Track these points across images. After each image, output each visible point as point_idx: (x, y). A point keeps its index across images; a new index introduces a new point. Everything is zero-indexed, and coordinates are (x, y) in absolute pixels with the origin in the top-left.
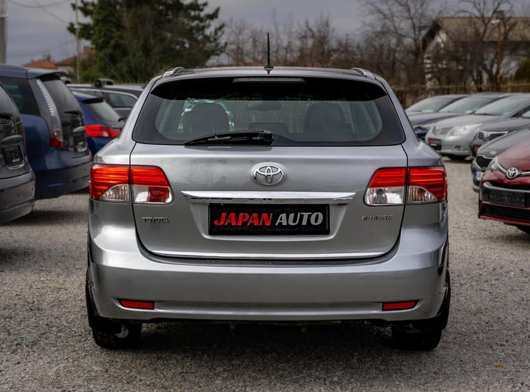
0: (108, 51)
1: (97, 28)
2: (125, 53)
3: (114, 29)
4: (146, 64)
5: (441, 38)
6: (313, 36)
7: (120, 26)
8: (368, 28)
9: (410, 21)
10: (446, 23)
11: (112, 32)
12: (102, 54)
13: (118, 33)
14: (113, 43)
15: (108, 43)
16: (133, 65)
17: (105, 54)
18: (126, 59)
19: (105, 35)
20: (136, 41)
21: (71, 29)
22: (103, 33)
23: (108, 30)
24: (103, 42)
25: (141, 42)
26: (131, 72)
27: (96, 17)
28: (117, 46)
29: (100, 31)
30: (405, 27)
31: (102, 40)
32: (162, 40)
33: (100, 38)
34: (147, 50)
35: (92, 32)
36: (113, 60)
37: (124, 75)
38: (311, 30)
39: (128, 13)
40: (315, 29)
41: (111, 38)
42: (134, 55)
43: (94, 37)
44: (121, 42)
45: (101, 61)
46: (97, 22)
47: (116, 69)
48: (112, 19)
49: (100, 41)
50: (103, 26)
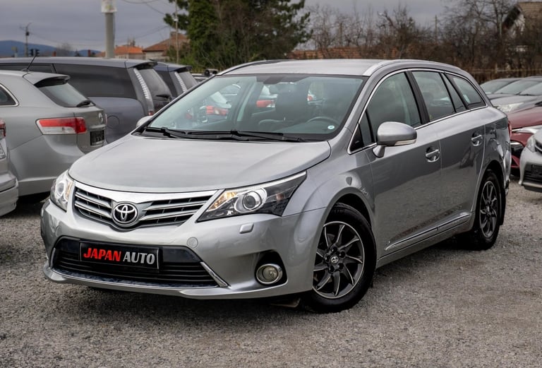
0: (203, 41)
1: (192, 19)
2: (218, 43)
3: (208, 21)
4: (238, 53)
5: (520, 21)
6: (391, 24)
7: (213, 18)
8: (451, 13)
9: (492, 5)
10: (524, 9)
11: (206, 23)
12: (197, 43)
13: (212, 24)
14: (207, 33)
15: (204, 33)
16: (225, 53)
17: (201, 43)
18: (219, 47)
19: (200, 26)
20: (227, 31)
21: (168, 19)
22: (198, 24)
23: (202, 21)
24: (198, 32)
25: (233, 31)
26: (224, 59)
27: (192, 9)
28: (210, 36)
29: (196, 22)
30: (488, 12)
31: (198, 30)
32: (252, 30)
33: (196, 29)
34: (238, 38)
35: (187, 22)
36: (207, 48)
37: (217, 62)
38: (389, 19)
39: (221, 5)
40: (393, 19)
41: (206, 28)
42: (226, 44)
43: (190, 27)
44: (214, 32)
45: (196, 50)
46: (193, 14)
47: (210, 57)
48: (206, 10)
49: (195, 32)
50: (198, 18)
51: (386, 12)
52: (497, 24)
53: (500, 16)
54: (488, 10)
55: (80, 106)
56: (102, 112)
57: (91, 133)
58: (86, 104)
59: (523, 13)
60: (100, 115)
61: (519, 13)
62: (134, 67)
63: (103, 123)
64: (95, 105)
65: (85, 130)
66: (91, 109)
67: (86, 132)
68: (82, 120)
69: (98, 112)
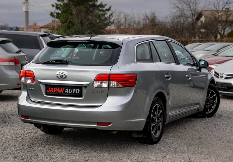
0: (67, 24)
1: (62, 15)
2: (73, 25)
3: (69, 15)
4: (82, 29)
5: (203, 19)
6: (148, 19)
7: (71, 14)
8: (173, 14)
9: (191, 11)
10: (204, 13)
11: (68, 16)
12: (64, 25)
13: (71, 17)
14: (69, 20)
15: (67, 21)
16: (76, 30)
17: (66, 25)
18: (74, 27)
19: (66, 18)
20: (77, 20)
21: (52, 14)
22: (65, 17)
23: (67, 16)
24: (65, 20)
25: (80, 20)
26: (76, 32)
27: (62, 10)
28: (70, 22)
29: (64, 16)
30: (188, 14)
32: (88, 20)
33: (64, 19)
34: (82, 23)
35: (60, 16)
36: (69, 27)
38: (147, 17)
39: (75, 9)
40: (149, 16)
41: (68, 19)
42: (77, 26)
43: (61, 18)
44: (72, 20)
45: (64, 28)
46: (63, 12)
47: (70, 31)
48: (68, 11)
49: (64, 20)
50: (65, 14)
51: (146, 14)
52: (193, 20)
53: (194, 16)
54: (189, 13)
55: (17, 53)
56: (26, 56)
57: (21, 65)
58: (19, 52)
59: (204, 15)
60: (25, 57)
61: (202, 15)
62: (40, 36)
63: (27, 60)
64: (23, 52)
65: (19, 63)
66: (22, 54)
67: (19, 64)
68: (18, 59)
69: (24, 56)
